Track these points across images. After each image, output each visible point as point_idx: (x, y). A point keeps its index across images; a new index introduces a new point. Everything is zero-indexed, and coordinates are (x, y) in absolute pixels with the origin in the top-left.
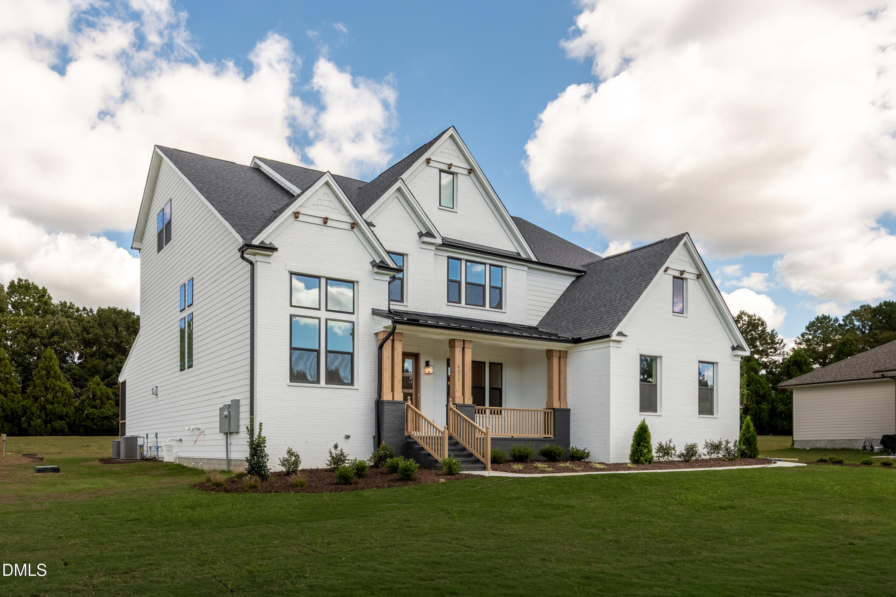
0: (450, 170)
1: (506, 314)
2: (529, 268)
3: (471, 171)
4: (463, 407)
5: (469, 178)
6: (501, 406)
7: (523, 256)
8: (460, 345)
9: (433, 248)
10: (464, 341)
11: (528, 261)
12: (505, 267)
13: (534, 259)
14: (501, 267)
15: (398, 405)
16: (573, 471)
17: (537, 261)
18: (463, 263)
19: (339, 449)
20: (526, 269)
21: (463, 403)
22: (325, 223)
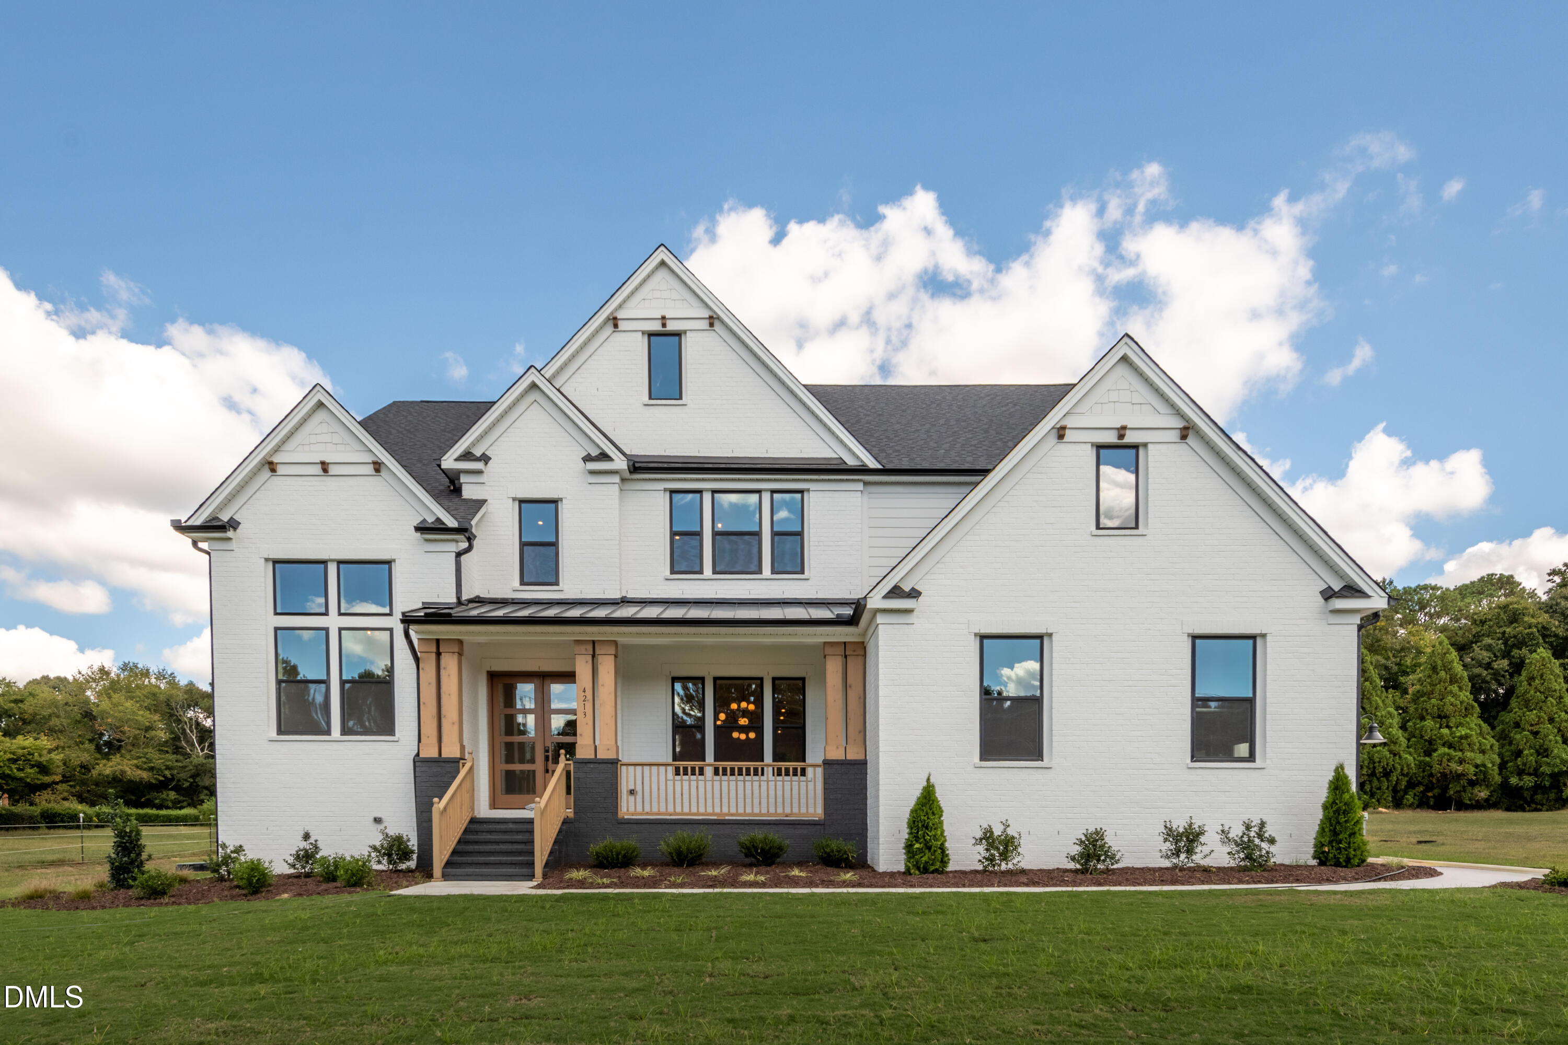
0: (667, 329)
1: (809, 581)
2: (866, 484)
3: (713, 320)
4: (588, 765)
5: (713, 334)
6: (804, 760)
7: (851, 462)
8: (586, 649)
9: (617, 479)
10: (594, 642)
11: (863, 470)
12: (808, 490)
13: (872, 464)
14: (801, 492)
15: (443, 764)
16: (811, 884)
17: (880, 467)
18: (707, 497)
19: (312, 840)
20: (860, 486)
21: (593, 757)
22: (325, 470)
